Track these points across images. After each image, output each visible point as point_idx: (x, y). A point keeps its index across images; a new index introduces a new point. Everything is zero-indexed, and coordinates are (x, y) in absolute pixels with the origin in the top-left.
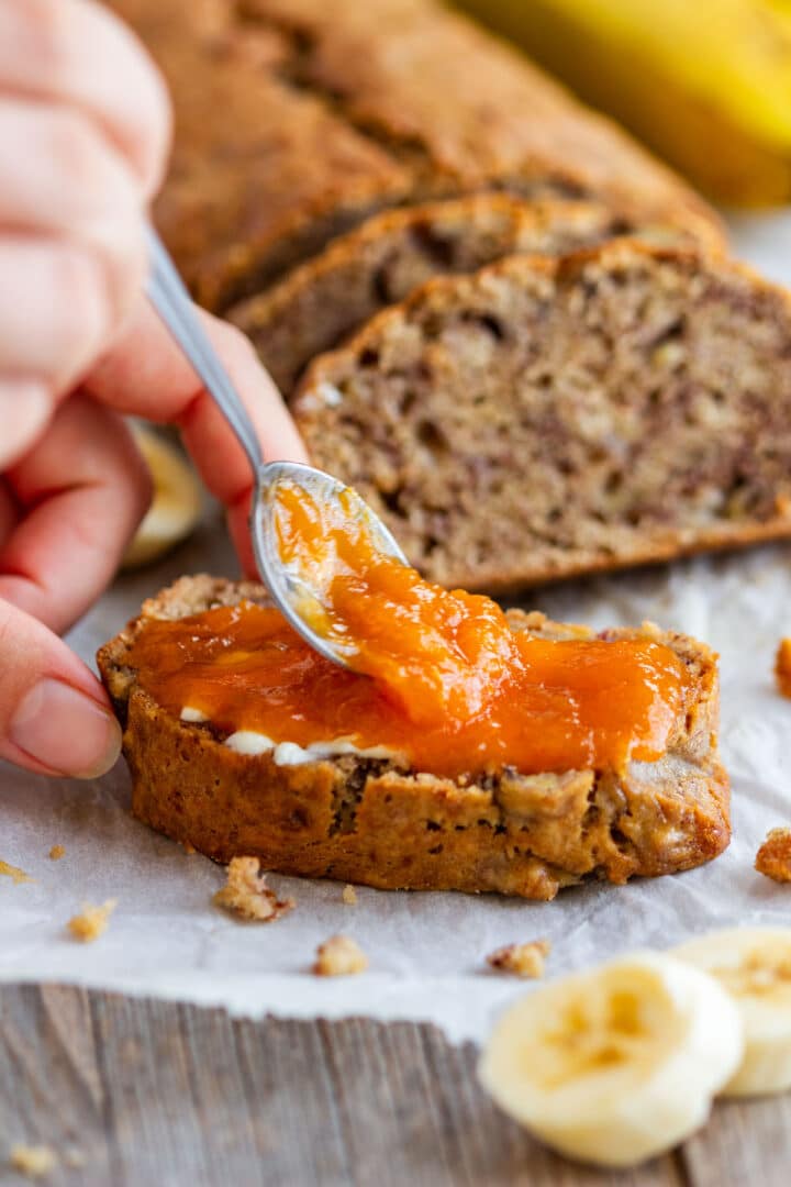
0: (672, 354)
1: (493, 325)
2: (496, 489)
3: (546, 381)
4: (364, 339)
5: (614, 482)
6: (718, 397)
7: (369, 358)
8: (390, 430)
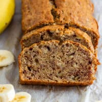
0: (72, 57)
1: (48, 48)
2: (44, 70)
3: (54, 57)
4: (31, 47)
5: (60, 72)
6: (77, 63)
7: (31, 49)
8: (31, 59)
